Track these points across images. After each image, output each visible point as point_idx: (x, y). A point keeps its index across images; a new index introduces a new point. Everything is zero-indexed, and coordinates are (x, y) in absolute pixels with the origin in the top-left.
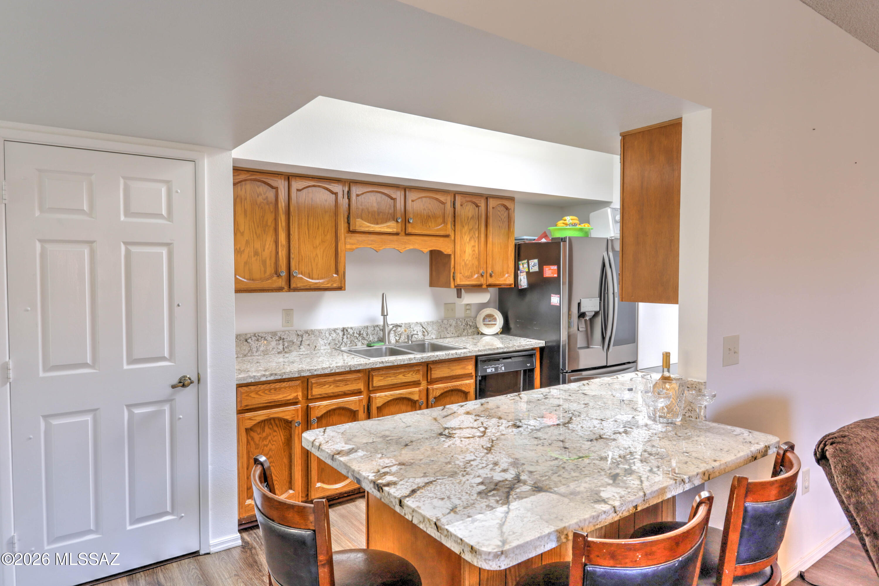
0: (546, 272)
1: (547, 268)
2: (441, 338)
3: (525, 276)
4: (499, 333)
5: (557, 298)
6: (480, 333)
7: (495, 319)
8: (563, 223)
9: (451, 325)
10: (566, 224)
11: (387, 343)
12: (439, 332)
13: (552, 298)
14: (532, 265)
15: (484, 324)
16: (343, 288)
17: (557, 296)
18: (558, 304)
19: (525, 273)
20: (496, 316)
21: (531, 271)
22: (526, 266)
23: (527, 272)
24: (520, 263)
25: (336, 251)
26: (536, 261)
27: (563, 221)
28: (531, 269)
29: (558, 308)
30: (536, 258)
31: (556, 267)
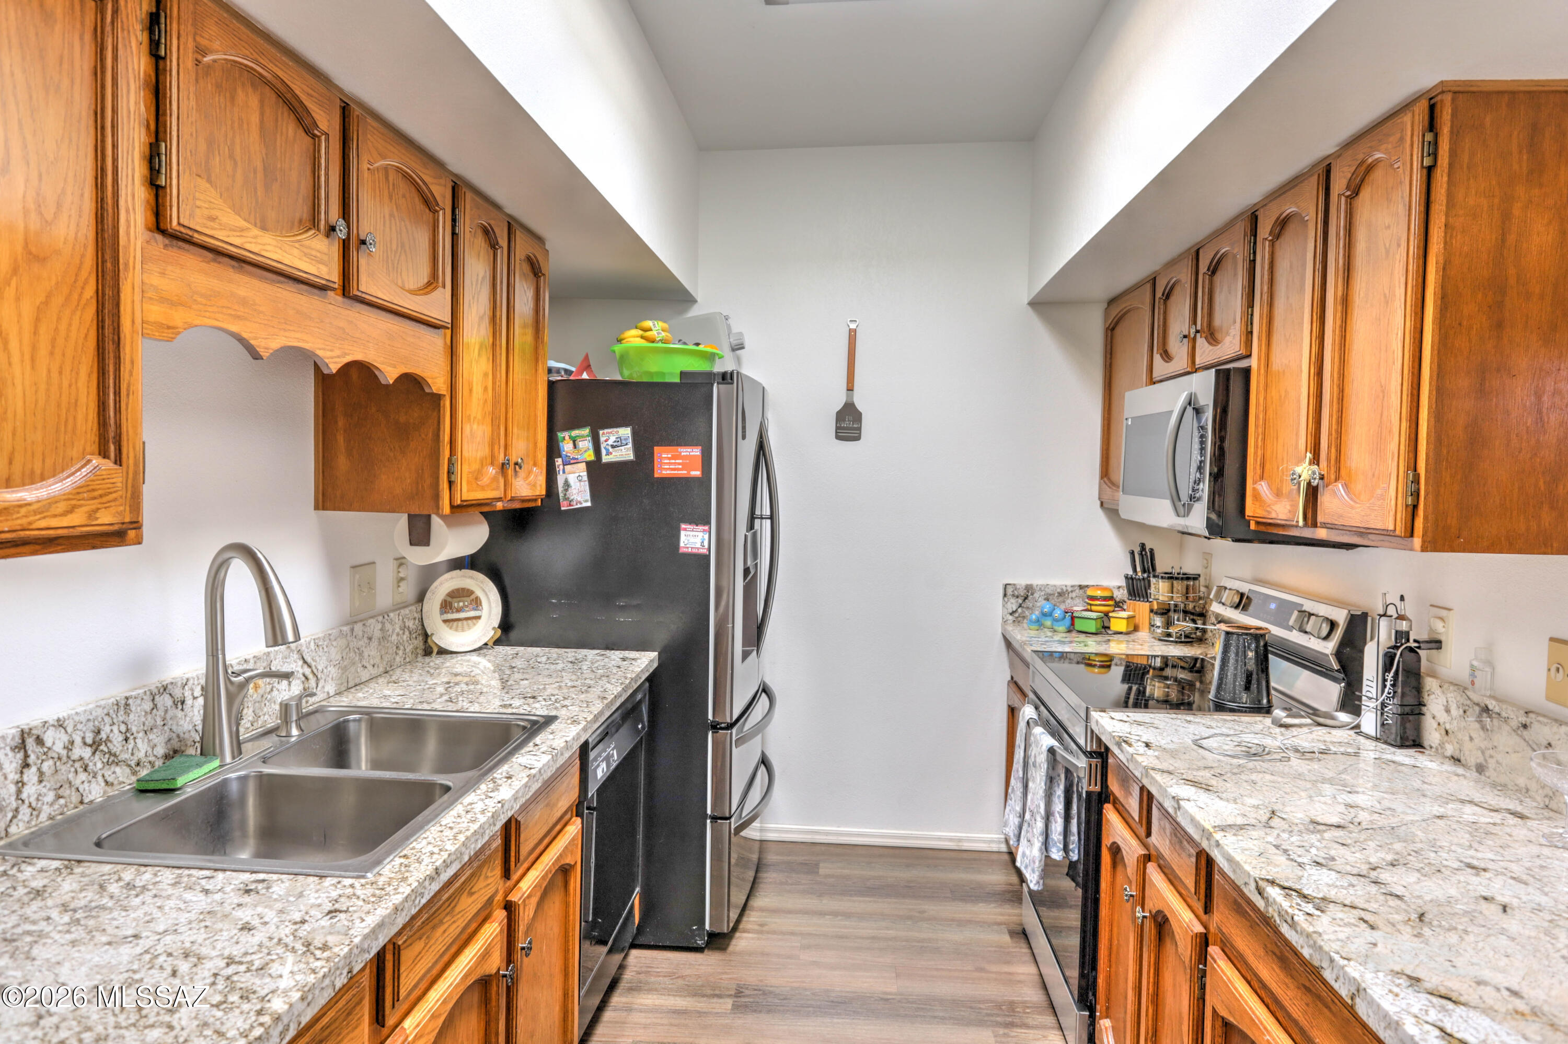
0: (661, 464)
1: (668, 453)
3: (584, 474)
4: (491, 644)
5: (701, 534)
6: (435, 650)
7: (477, 603)
8: (642, 337)
9: (370, 639)
10: (652, 341)
11: (228, 759)
12: (344, 669)
13: (683, 533)
14: (610, 442)
15: (445, 621)
16: (132, 534)
17: (701, 528)
18: (705, 551)
19: (583, 466)
20: (479, 593)
21: (605, 459)
22: (586, 444)
23: (589, 464)
24: (560, 435)
25: (100, 326)
26: (626, 432)
27: (641, 332)
28: (608, 453)
29: (702, 560)
30: (626, 426)
31: (696, 452)
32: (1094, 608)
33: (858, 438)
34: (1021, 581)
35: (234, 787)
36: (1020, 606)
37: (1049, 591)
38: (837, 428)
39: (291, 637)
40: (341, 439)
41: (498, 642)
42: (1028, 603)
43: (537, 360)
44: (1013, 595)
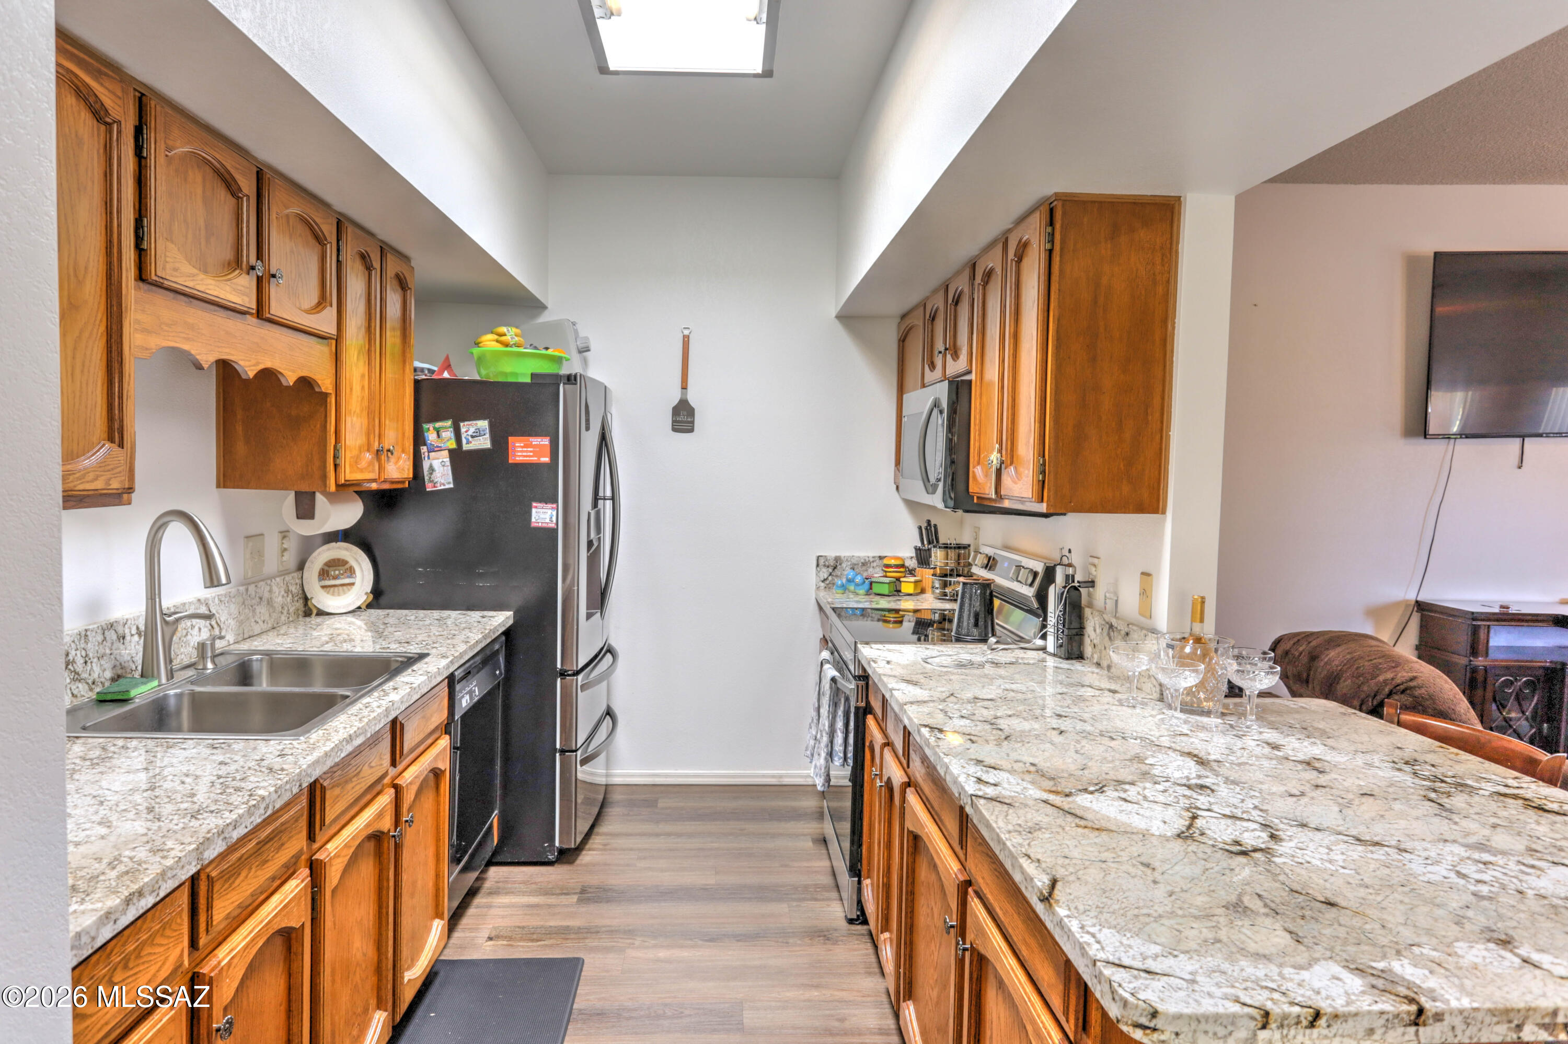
0: (514, 451)
1: (520, 442)
2: (244, 639)
3: (447, 460)
4: (364, 607)
5: (550, 511)
6: (315, 612)
7: (351, 572)
8: (497, 341)
9: (261, 599)
10: (507, 345)
12: (241, 623)
13: (534, 510)
14: (470, 433)
15: (323, 587)
16: (127, 497)
17: (550, 506)
18: (553, 525)
19: (446, 453)
20: (353, 563)
21: (466, 447)
22: (448, 434)
23: (451, 452)
24: (425, 426)
25: (109, 351)
26: (484, 424)
27: (496, 337)
28: (468, 442)
29: (551, 533)
30: (484, 419)
31: (546, 441)
32: (888, 574)
33: (691, 430)
34: (831, 554)
35: (172, 702)
36: (830, 574)
37: (854, 561)
38: (673, 421)
39: (224, 581)
40: (239, 428)
41: (369, 606)
42: (837, 572)
43: (404, 362)
44: (825, 566)
